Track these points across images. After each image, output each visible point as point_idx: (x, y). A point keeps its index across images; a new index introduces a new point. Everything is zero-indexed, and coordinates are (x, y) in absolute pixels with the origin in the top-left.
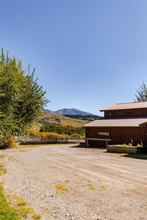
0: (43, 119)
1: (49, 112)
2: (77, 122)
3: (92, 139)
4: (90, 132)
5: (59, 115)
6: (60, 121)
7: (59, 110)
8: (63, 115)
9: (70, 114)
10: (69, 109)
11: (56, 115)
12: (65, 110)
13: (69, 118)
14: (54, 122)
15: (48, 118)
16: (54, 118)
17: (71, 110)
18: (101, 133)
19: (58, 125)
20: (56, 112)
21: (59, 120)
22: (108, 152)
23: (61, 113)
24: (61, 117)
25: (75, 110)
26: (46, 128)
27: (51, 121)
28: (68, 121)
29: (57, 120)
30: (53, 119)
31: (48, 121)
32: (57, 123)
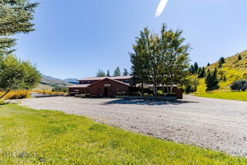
0: (55, 84)
1: (59, 80)
3: (71, 93)
4: (71, 89)
5: (66, 82)
7: (66, 79)
8: (69, 82)
9: (73, 82)
10: (72, 79)
11: (64, 82)
12: (70, 79)
13: (72, 84)
14: (62, 86)
15: (58, 84)
18: (75, 90)
19: (65, 88)
20: (64, 80)
21: (65, 85)
22: (75, 97)
23: (67, 81)
24: (67, 83)
26: (56, 89)
27: (60, 86)
29: (64, 85)
30: (61, 84)
31: (58, 85)
32: (64, 86)
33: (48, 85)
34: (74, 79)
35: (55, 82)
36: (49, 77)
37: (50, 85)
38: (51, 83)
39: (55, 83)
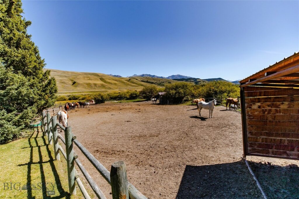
5: (170, 80)
7: (169, 77)
8: (173, 79)
9: (177, 78)
12: (173, 76)
15: (163, 82)
20: (167, 78)
23: (171, 78)
25: (179, 76)
29: (169, 82)
33: (155, 84)
34: (178, 76)
35: (161, 80)
36: (154, 75)
37: (156, 84)
38: (157, 82)
39: (161, 82)
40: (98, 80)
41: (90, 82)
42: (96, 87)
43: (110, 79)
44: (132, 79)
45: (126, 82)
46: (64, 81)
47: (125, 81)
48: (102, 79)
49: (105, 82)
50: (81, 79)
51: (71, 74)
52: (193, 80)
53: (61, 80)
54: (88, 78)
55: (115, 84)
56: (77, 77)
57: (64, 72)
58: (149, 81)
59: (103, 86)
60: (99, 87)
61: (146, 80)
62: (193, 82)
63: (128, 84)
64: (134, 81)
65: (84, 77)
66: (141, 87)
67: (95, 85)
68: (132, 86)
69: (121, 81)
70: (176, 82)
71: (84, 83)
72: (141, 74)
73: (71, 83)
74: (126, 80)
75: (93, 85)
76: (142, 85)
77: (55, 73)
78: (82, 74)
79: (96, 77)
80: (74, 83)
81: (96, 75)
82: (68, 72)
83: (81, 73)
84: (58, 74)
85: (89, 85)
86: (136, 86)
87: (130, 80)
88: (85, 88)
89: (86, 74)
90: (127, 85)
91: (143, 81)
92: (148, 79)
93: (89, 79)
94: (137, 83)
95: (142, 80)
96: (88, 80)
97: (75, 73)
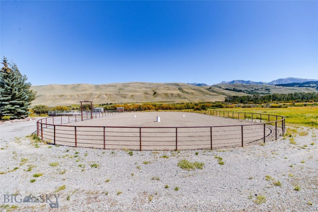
2: (291, 89)
6: (270, 90)
8: (275, 85)
9: (286, 83)
10: (285, 79)
14: (263, 92)
15: (258, 89)
16: (264, 88)
17: (287, 79)
19: (267, 94)
20: (269, 84)
23: (273, 84)
24: (272, 87)
28: (279, 90)
29: (267, 90)
30: (262, 90)
31: (257, 91)
32: (267, 92)
33: (244, 92)
35: (253, 87)
38: (248, 89)
39: (253, 89)
40: (176, 89)
41: (169, 92)
42: (173, 97)
43: (188, 88)
44: (213, 87)
45: (206, 90)
46: (148, 92)
47: (204, 90)
48: (180, 89)
49: (183, 92)
50: (161, 90)
51: (155, 85)
52: (314, 85)
53: (146, 91)
54: (167, 89)
55: (192, 94)
56: (158, 88)
57: (150, 84)
58: (237, 88)
59: (179, 96)
60: (175, 96)
61: (232, 88)
62: (313, 87)
63: (207, 93)
64: (215, 90)
65: (164, 88)
66: (222, 96)
67: (172, 94)
68: (210, 95)
69: (199, 89)
70: (280, 88)
71: (163, 93)
72: (231, 80)
73: (152, 93)
74: (206, 89)
75: (170, 95)
76: (224, 94)
77: (144, 85)
78: (165, 85)
79: (175, 87)
80: (155, 93)
81: (177, 85)
82: (153, 84)
83: (164, 83)
84: (145, 86)
85: (166, 95)
86: (216, 96)
87: (210, 88)
88: (163, 98)
89: (168, 84)
90: (205, 94)
91: (227, 89)
92: (236, 86)
93: (169, 90)
94: (218, 91)
95: (227, 87)
96: (167, 90)
97: (158, 84)
